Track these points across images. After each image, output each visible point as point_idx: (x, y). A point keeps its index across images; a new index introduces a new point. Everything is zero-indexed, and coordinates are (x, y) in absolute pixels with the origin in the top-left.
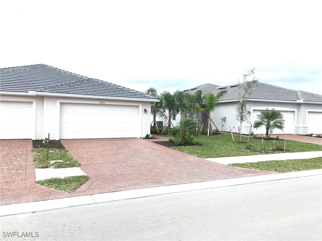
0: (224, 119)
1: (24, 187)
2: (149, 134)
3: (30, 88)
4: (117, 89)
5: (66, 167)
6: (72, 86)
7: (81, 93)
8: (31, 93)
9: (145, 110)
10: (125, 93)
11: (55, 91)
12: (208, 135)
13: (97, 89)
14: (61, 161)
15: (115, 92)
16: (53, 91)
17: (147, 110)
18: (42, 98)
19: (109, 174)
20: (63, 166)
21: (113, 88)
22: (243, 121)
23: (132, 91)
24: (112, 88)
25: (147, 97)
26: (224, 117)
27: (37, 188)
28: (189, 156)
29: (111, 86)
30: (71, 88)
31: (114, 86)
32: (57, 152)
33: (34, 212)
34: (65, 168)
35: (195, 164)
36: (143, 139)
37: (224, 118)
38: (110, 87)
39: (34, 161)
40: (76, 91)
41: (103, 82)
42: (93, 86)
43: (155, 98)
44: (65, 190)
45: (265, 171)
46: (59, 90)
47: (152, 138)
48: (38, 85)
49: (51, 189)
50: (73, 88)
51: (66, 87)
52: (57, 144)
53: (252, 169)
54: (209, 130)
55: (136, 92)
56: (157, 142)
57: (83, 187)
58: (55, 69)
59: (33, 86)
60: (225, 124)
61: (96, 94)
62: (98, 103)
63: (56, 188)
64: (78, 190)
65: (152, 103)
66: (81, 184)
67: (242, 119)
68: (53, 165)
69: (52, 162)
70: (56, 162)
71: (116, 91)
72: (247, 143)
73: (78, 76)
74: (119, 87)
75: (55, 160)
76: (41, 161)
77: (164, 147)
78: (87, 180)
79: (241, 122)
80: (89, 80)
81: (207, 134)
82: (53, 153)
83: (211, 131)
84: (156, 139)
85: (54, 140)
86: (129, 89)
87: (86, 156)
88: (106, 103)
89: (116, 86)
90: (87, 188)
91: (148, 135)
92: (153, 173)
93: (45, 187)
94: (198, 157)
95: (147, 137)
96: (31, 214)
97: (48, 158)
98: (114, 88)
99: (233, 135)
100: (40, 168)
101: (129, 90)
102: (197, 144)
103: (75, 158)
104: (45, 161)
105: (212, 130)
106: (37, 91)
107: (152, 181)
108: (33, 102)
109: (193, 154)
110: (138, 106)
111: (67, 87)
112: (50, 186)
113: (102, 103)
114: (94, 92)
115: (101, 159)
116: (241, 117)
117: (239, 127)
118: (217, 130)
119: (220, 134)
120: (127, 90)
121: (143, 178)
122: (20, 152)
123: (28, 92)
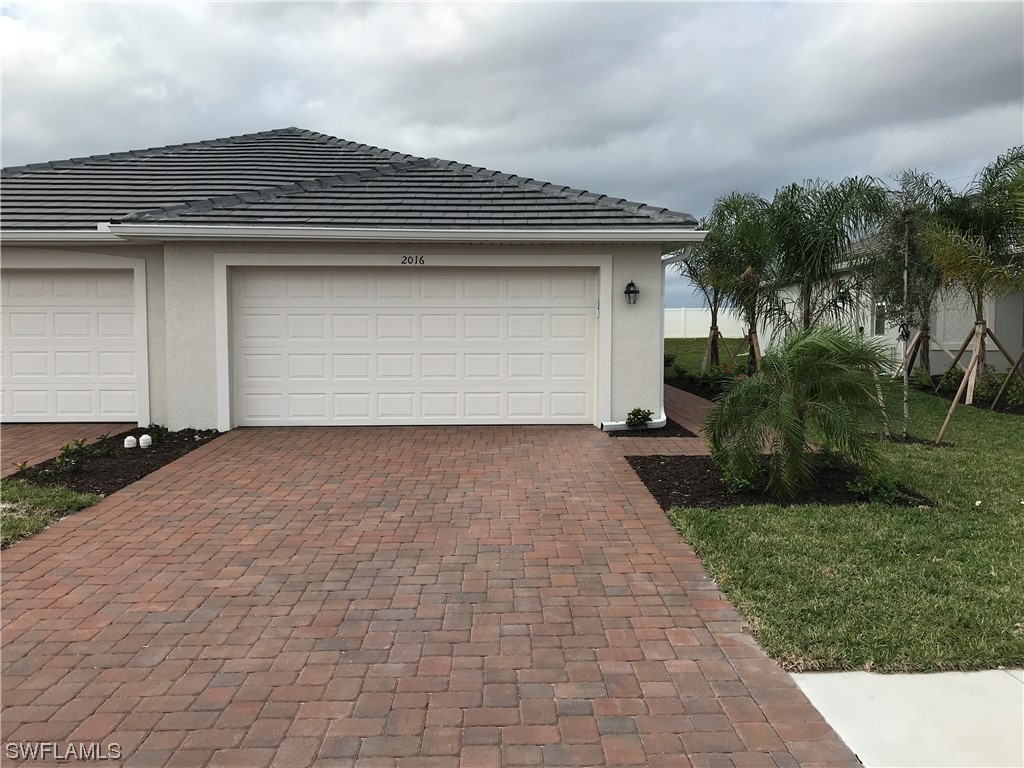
21: (496, 189)
23: (575, 198)
31: (505, 181)
36: (614, 433)
41: (466, 172)
47: (665, 431)
56: (646, 465)
84: (685, 434)
88: (431, 261)
89: (512, 182)
95: (634, 425)
108: (133, 271)
113: (413, 261)
123: (96, 228)
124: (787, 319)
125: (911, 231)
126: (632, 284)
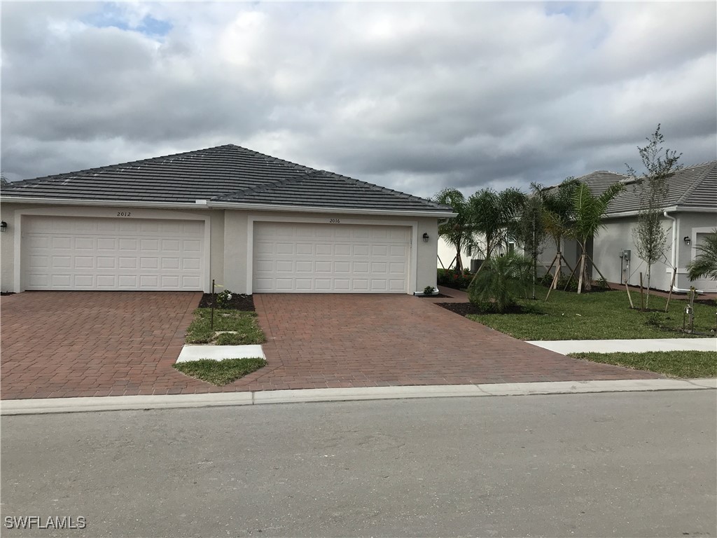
0: (626, 256)
1: (152, 372)
2: (431, 287)
3: (199, 193)
4: (367, 193)
5: (239, 344)
6: (278, 188)
7: (294, 203)
8: (201, 203)
9: (425, 236)
10: (384, 200)
11: (243, 200)
12: (579, 291)
13: (326, 194)
14: (235, 333)
15: (362, 199)
16: (240, 200)
17: (429, 234)
18: (221, 212)
19: (306, 359)
20: (233, 341)
21: (360, 189)
22: (654, 259)
23: (398, 195)
24: (357, 189)
25: (428, 208)
26: (625, 251)
27: (171, 375)
28: (496, 335)
29: (357, 186)
30: (276, 192)
31: (363, 185)
32: (237, 316)
33: (148, 410)
34: (235, 346)
35: (496, 350)
36: (420, 296)
37: (626, 254)
38: (355, 189)
39: (189, 330)
40: (285, 199)
41: (341, 179)
42: (321, 187)
43: (447, 208)
44: (212, 380)
45: (649, 371)
46: (252, 197)
47: (439, 295)
48: (216, 187)
49: (192, 377)
50: (279, 192)
51: (266, 191)
52: (243, 303)
53: (619, 366)
54: (580, 280)
55: (406, 197)
56: (444, 305)
57: (247, 378)
58: (253, 154)
59: (206, 190)
60: (628, 266)
61: (322, 204)
62: (327, 221)
63: (201, 376)
64: (237, 382)
65: (440, 220)
66: (246, 373)
67: (650, 257)
68: (217, 338)
69: (218, 333)
70: (223, 334)
71: (365, 196)
72: (664, 312)
73: (296, 167)
74: (372, 188)
75: (226, 330)
76: (201, 330)
77: (455, 314)
78: (260, 367)
79: (650, 264)
80: (314, 175)
81: (577, 289)
82: (228, 317)
83: (587, 284)
84: (448, 297)
85: (242, 295)
86: (393, 191)
87: (287, 325)
88: (342, 221)
89: (366, 186)
90: (253, 380)
91: (429, 288)
92: (392, 362)
93: (184, 374)
94: (515, 337)
95: (428, 293)
96: (142, 411)
97: (212, 326)
98: (363, 189)
99: (630, 292)
100: (192, 343)
101: (393, 193)
102: (532, 311)
103: (264, 328)
104: (206, 331)
105: (591, 281)
106: (211, 200)
107: (380, 375)
108: (204, 221)
109: (506, 332)
110: (411, 227)
111: (269, 191)
112: (191, 373)
113: (336, 222)
114: (319, 200)
115: (310, 332)
116: (650, 251)
117: (641, 274)
118: (604, 282)
119: (609, 289)
120: (389, 192)
121: (364, 370)
122: (173, 315)
123: (195, 202)
124: (479, 250)
125: (536, 217)
126: (426, 234)
